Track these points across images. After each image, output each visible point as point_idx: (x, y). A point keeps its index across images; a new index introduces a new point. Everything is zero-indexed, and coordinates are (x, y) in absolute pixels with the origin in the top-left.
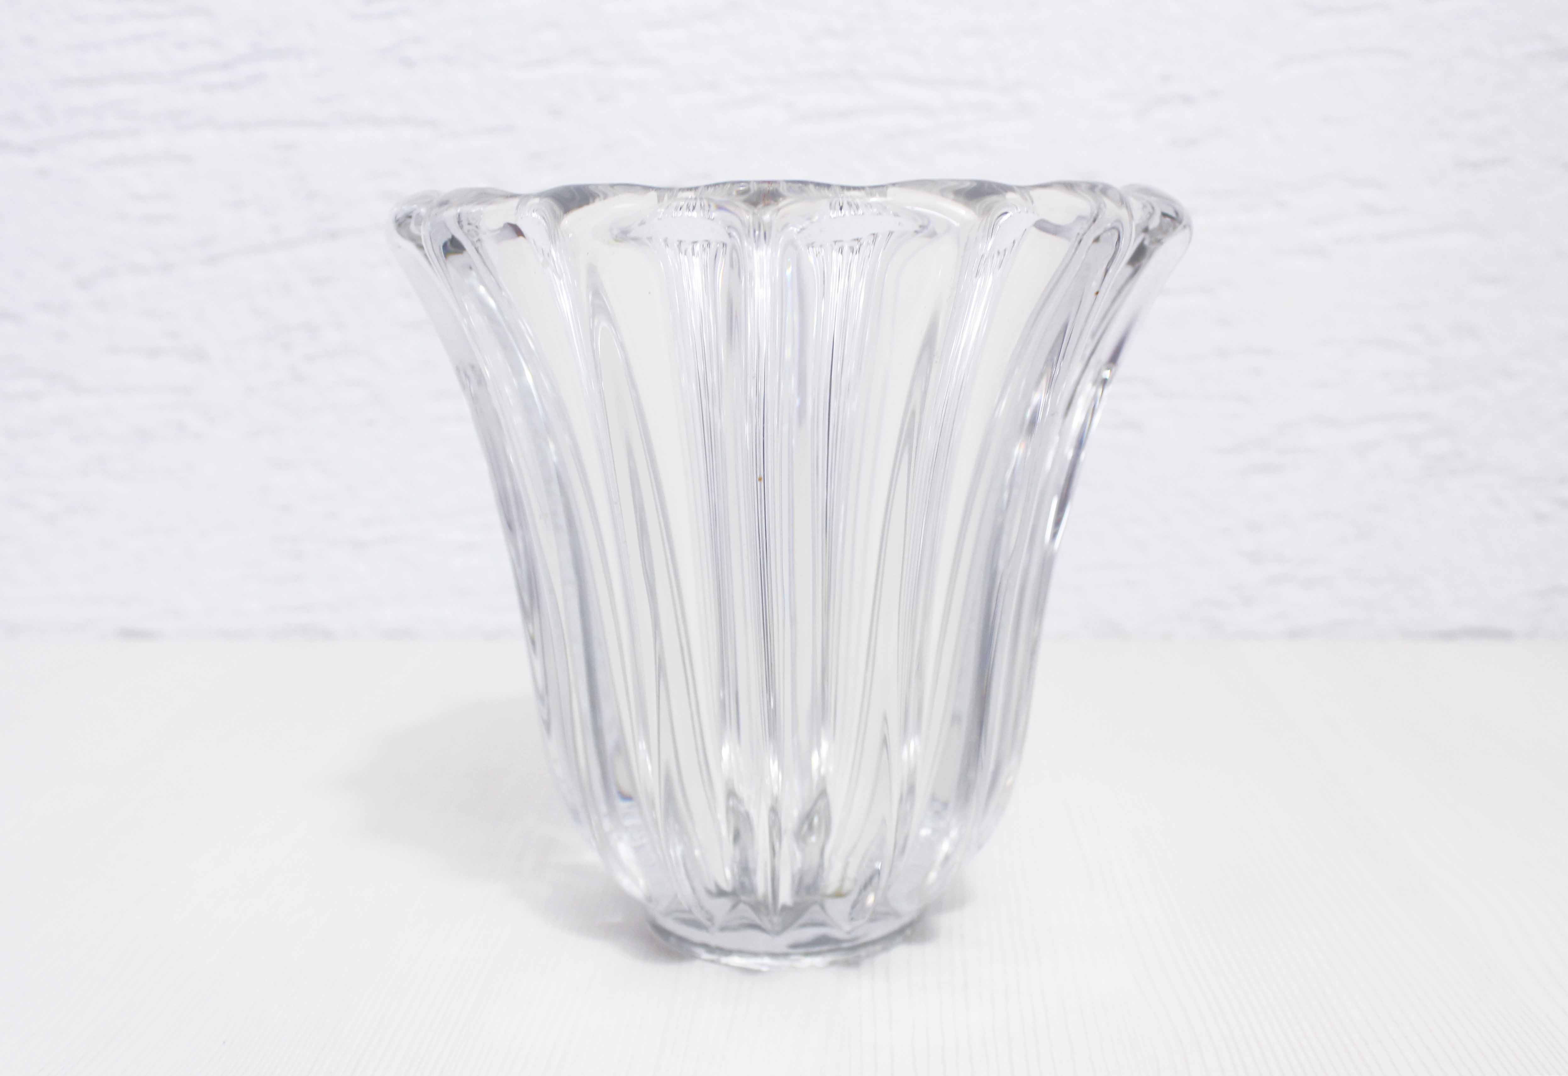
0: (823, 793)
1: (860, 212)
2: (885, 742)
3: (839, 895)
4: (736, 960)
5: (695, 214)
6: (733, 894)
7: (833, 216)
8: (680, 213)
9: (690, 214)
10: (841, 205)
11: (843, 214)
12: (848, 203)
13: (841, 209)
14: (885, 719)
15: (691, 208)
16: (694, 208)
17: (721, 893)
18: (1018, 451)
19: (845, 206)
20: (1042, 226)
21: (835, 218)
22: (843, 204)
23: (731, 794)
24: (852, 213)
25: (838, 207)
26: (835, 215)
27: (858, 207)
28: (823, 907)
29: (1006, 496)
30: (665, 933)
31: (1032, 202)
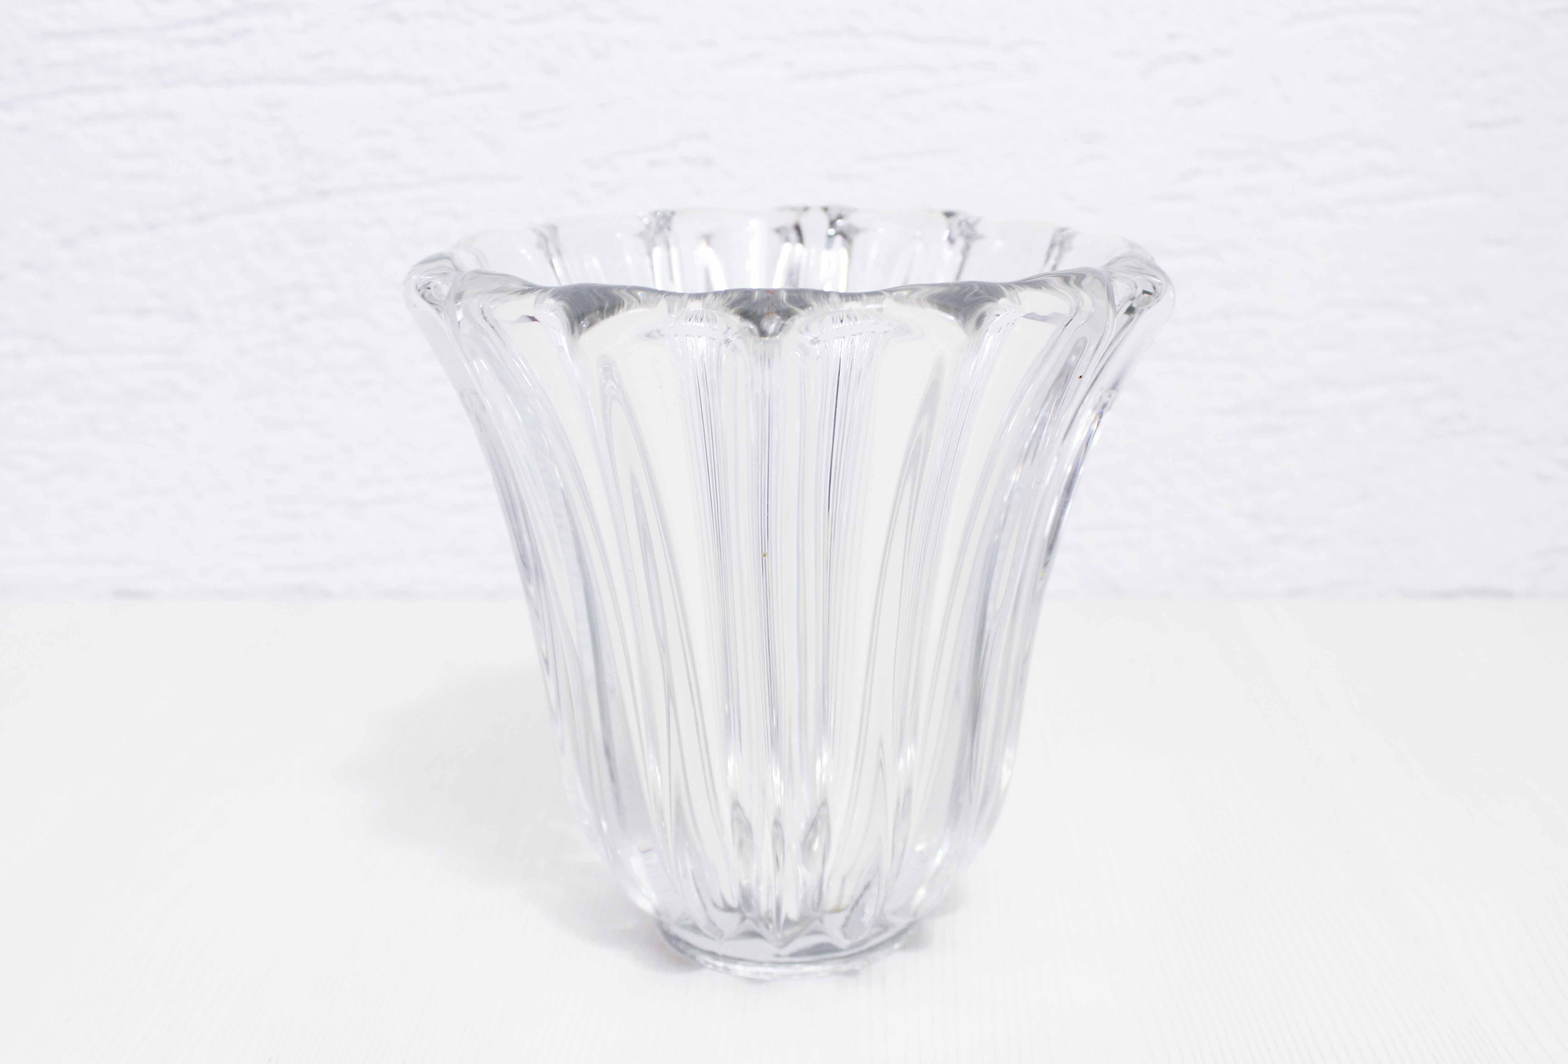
0: (824, 804)
1: (859, 322)
2: (881, 765)
3: (837, 910)
4: (740, 969)
5: (702, 325)
6: (738, 910)
7: (835, 328)
8: (689, 323)
9: (698, 324)
10: (841, 319)
11: (843, 326)
12: (848, 316)
13: (842, 321)
14: (881, 745)
15: (699, 319)
16: (701, 320)
17: (728, 909)
18: (1015, 477)
19: (845, 319)
20: (1031, 316)
21: (837, 329)
22: (843, 317)
23: (736, 805)
24: (851, 323)
25: (839, 321)
26: (837, 327)
27: (856, 319)
28: (821, 921)
29: (1003, 517)
30: (672, 939)
31: (1020, 304)
